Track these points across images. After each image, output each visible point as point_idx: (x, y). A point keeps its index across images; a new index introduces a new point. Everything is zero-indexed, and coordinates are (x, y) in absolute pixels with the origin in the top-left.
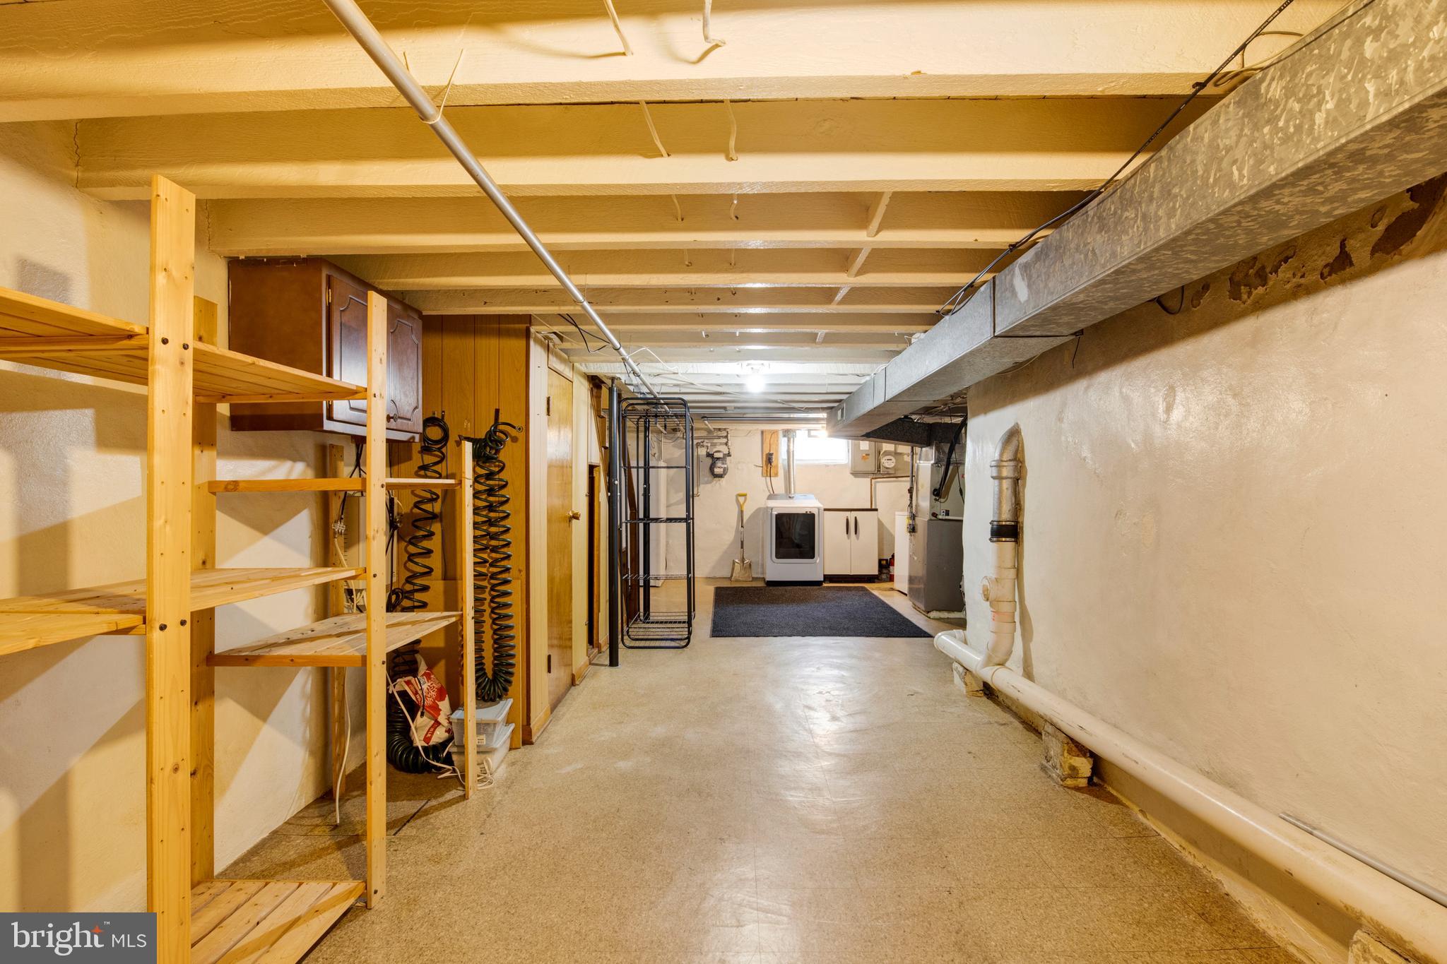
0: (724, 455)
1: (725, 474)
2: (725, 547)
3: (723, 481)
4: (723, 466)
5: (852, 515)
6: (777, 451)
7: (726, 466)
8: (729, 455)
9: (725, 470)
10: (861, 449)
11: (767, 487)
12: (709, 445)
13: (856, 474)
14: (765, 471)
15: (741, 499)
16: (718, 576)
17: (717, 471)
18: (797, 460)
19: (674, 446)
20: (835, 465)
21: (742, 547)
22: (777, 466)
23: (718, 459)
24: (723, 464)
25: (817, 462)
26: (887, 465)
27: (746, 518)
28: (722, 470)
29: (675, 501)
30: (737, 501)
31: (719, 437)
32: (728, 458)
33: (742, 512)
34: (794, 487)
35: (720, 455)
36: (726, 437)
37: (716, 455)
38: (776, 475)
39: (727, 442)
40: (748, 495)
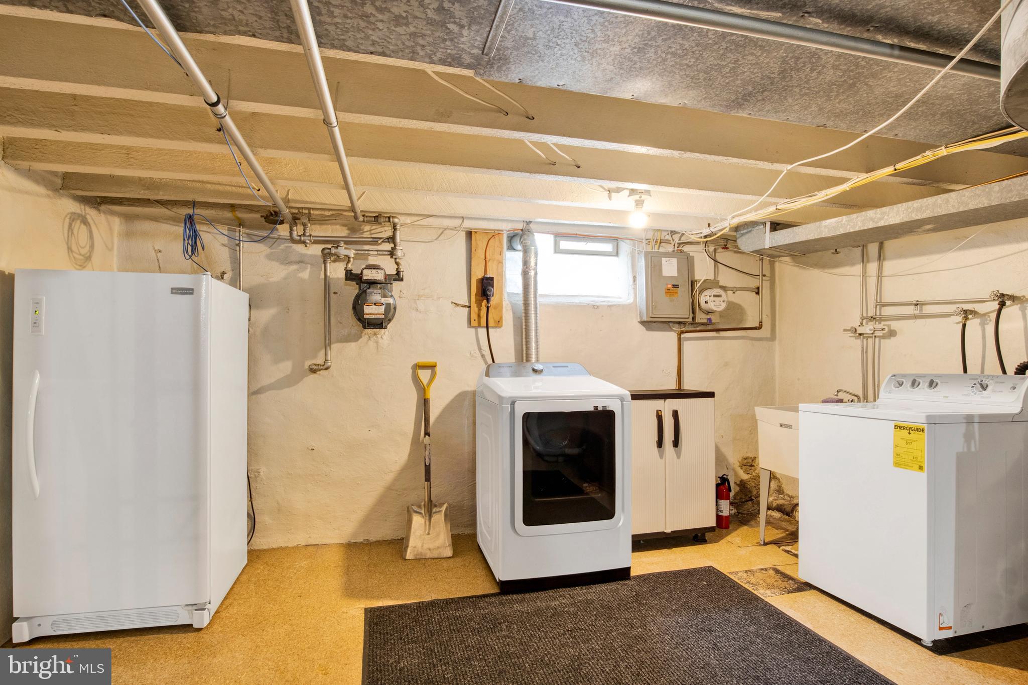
0: (387, 276)
1: (390, 320)
2: (389, 478)
3: (384, 335)
4: (383, 300)
5: (667, 407)
6: (501, 274)
7: (391, 301)
8: (398, 277)
9: (390, 311)
10: (664, 274)
11: (480, 349)
12: (352, 253)
13: (650, 324)
14: (474, 316)
15: (424, 375)
16: (373, 538)
17: (370, 311)
18: (542, 296)
19: (269, 257)
20: (610, 306)
21: (428, 478)
22: (499, 307)
23: (372, 283)
24: (385, 296)
25: (576, 301)
26: (711, 306)
27: (434, 414)
28: (382, 309)
29: (273, 380)
30: (416, 379)
31: (375, 241)
32: (396, 285)
33: (424, 403)
34: (537, 348)
35: (378, 276)
36: (392, 239)
37: (369, 275)
38: (499, 323)
39: (394, 249)
40: (438, 368)
